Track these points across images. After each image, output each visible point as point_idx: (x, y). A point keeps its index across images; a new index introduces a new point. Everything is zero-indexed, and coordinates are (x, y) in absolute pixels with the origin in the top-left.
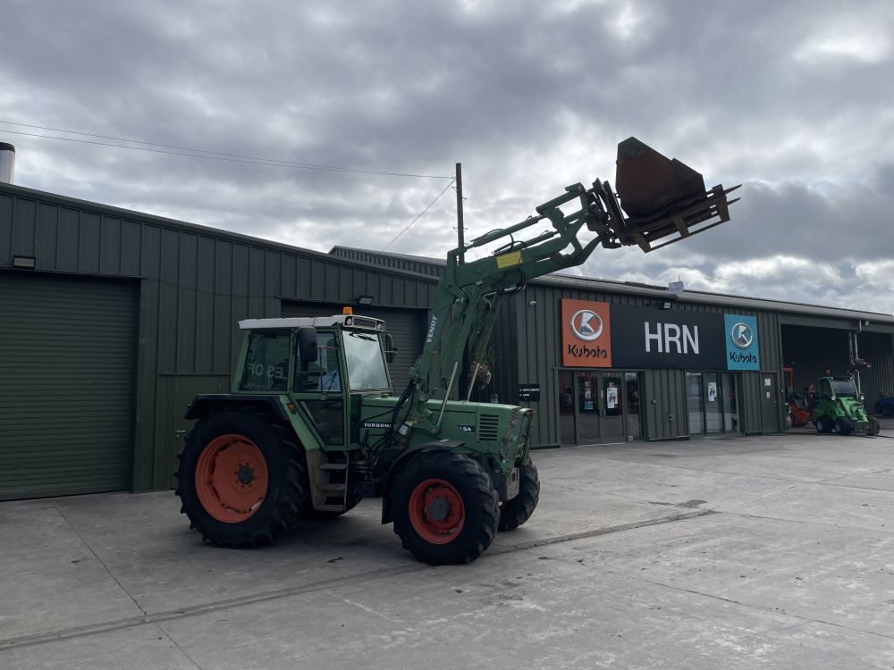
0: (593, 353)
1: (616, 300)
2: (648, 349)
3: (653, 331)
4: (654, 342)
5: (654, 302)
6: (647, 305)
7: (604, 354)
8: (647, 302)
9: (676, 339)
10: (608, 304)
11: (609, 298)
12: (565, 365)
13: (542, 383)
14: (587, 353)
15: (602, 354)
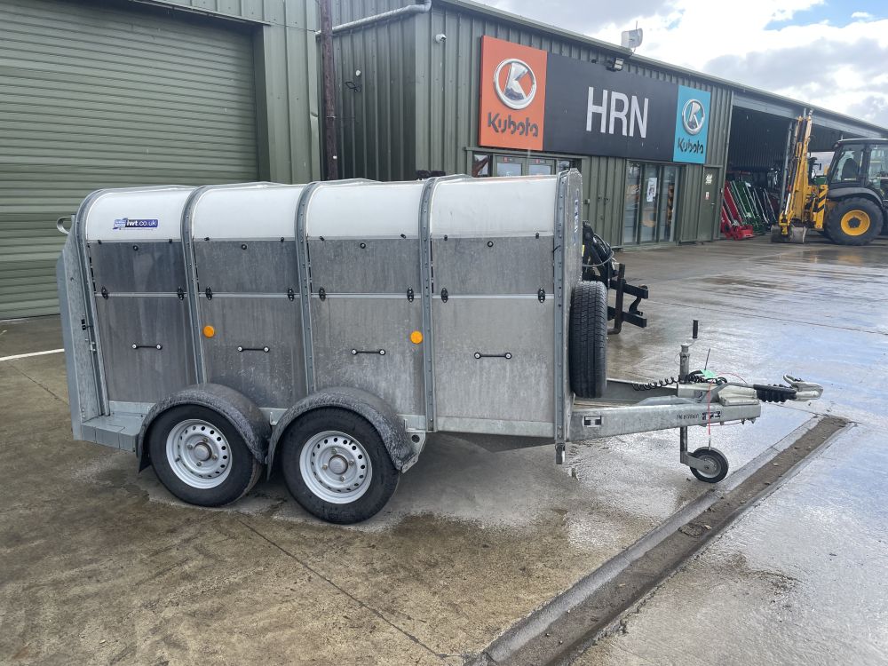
0: (521, 128)
1: (556, 50)
2: (589, 128)
3: (598, 102)
4: (597, 117)
5: (601, 59)
6: (594, 61)
7: (534, 131)
8: (593, 57)
9: (622, 115)
10: (544, 53)
11: (546, 45)
12: (482, 144)
13: (449, 170)
14: (512, 127)
15: (531, 130)
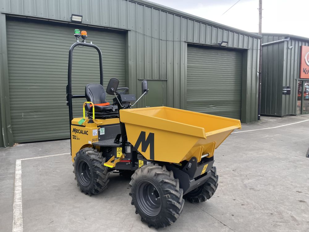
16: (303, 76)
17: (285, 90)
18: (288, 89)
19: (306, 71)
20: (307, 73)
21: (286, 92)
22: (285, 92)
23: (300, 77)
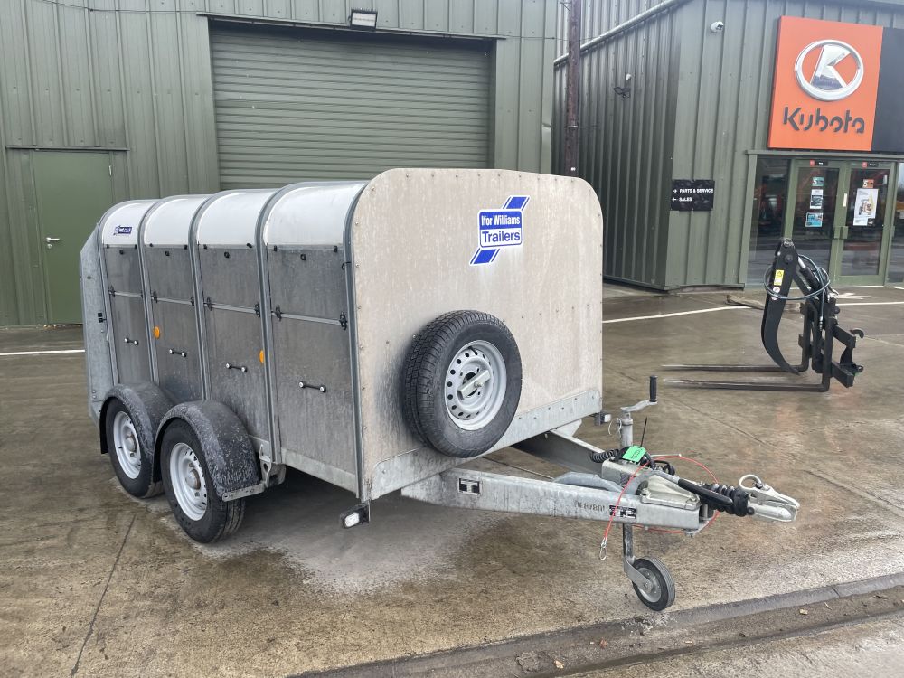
0: (836, 124)
7: (858, 126)
10: (881, 29)
11: (884, 19)
12: (771, 146)
13: (721, 180)
14: (822, 124)
15: (854, 125)
16: (783, 137)
17: (685, 195)
18: (700, 191)
19: (802, 116)
20: (807, 129)
21: (689, 199)
22: (681, 199)
23: (766, 145)
